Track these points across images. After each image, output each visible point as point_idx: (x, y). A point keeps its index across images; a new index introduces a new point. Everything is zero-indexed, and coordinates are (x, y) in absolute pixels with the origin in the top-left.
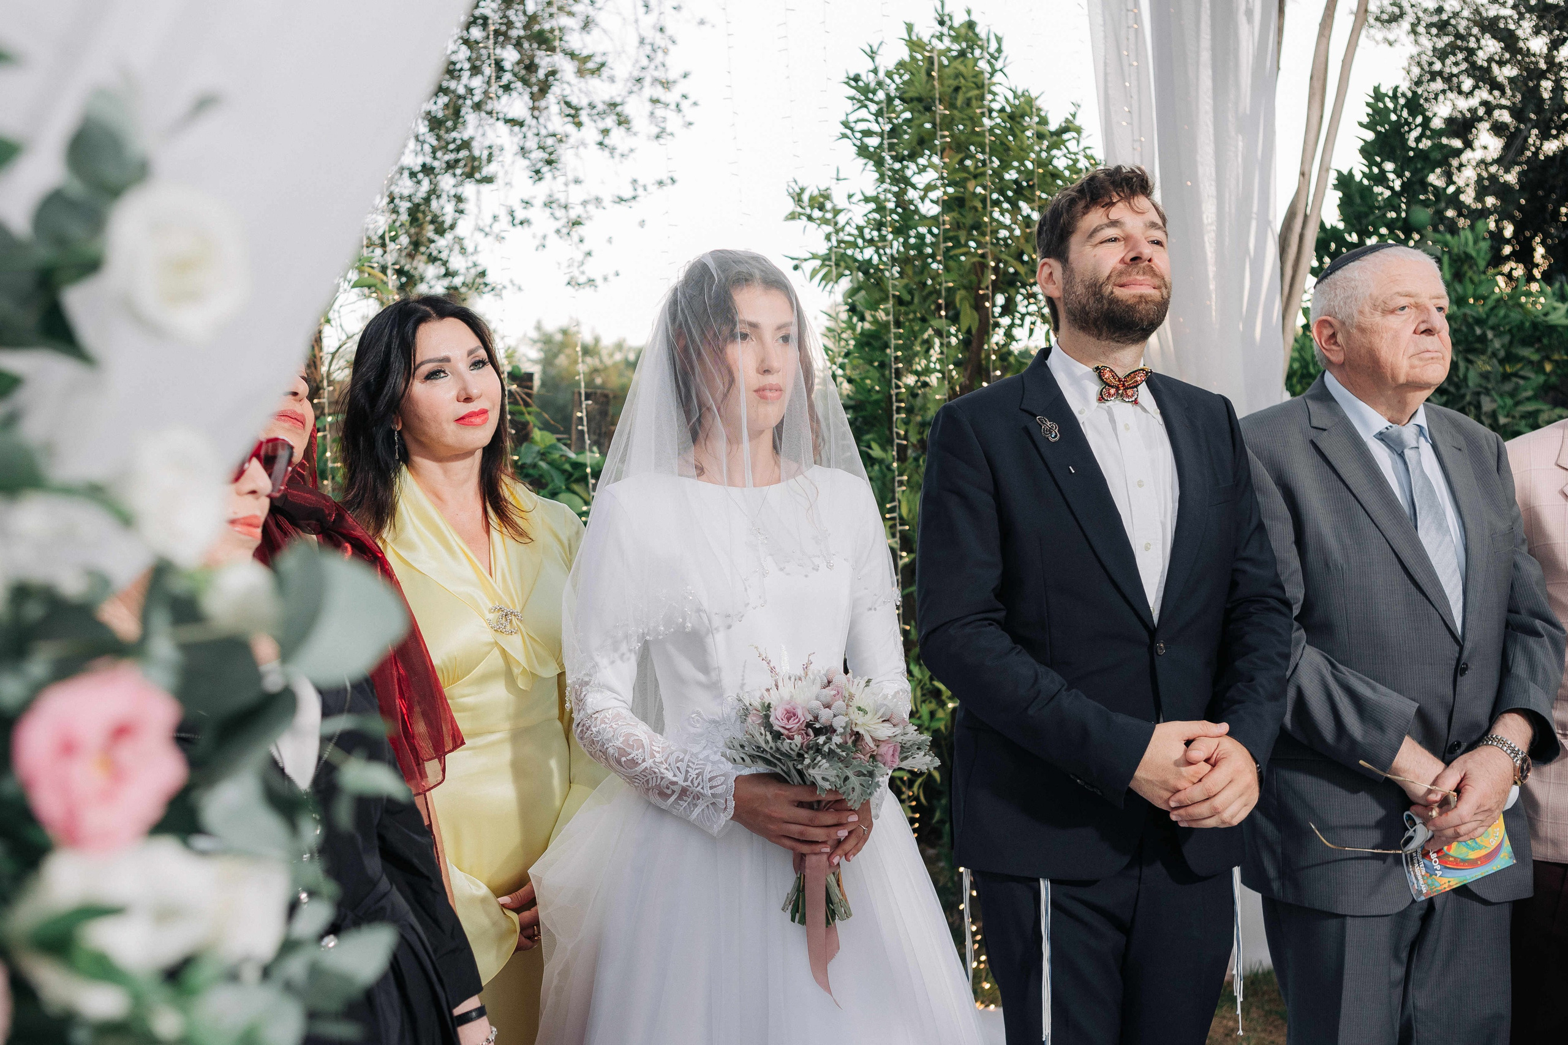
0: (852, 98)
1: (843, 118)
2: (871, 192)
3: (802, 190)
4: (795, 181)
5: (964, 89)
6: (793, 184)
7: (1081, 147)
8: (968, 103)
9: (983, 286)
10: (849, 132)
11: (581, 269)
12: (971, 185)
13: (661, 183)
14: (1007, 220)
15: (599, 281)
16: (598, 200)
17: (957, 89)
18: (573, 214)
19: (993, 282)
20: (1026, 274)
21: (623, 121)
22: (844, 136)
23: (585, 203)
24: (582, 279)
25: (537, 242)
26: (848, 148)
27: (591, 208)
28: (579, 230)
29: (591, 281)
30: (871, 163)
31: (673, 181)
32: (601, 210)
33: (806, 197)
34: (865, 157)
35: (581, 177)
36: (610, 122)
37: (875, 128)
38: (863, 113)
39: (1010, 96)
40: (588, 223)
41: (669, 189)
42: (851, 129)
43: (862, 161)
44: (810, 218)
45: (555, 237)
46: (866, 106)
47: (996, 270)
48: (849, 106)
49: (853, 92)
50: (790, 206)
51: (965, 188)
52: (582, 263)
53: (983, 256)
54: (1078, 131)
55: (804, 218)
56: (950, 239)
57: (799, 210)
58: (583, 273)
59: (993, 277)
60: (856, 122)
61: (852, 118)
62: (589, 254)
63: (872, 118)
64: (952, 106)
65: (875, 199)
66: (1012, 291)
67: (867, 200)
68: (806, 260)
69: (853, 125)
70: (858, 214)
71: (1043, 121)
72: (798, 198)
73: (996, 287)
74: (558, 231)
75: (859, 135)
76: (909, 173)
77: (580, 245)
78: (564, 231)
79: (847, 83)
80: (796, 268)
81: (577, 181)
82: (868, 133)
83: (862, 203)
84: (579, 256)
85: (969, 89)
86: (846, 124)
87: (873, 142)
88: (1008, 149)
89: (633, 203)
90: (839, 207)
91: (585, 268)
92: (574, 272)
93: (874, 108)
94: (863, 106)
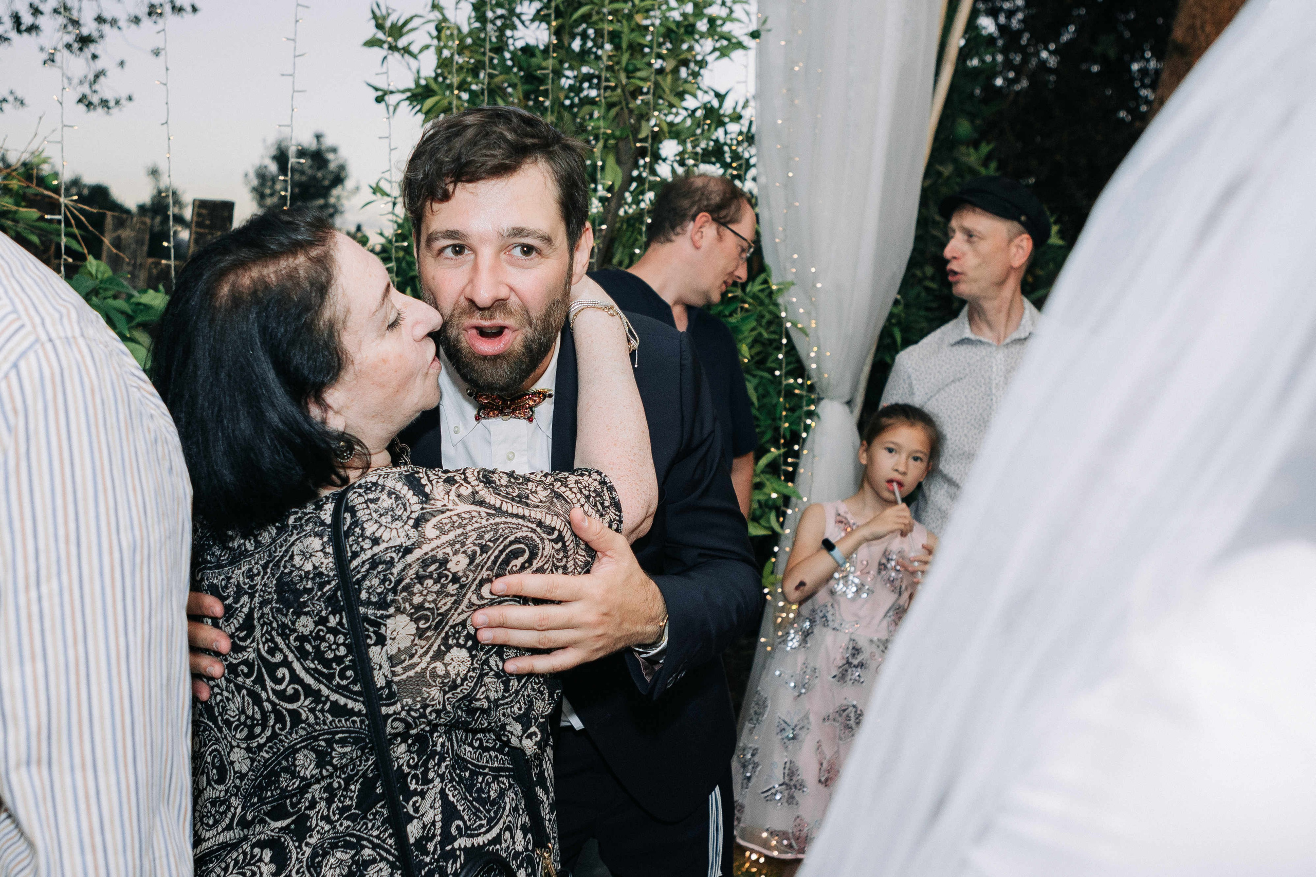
11: (93, 88)
15: (112, 104)
16: (114, 22)
18: (85, 31)
23: (98, 21)
24: (95, 99)
25: (45, 56)
27: (105, 26)
28: (92, 48)
29: (104, 103)
32: (115, 30)
40: (101, 42)
45: (66, 52)
52: (94, 82)
58: (94, 93)
62: (102, 72)
74: (69, 46)
77: (94, 63)
84: (93, 74)
91: (96, 87)
92: (86, 89)
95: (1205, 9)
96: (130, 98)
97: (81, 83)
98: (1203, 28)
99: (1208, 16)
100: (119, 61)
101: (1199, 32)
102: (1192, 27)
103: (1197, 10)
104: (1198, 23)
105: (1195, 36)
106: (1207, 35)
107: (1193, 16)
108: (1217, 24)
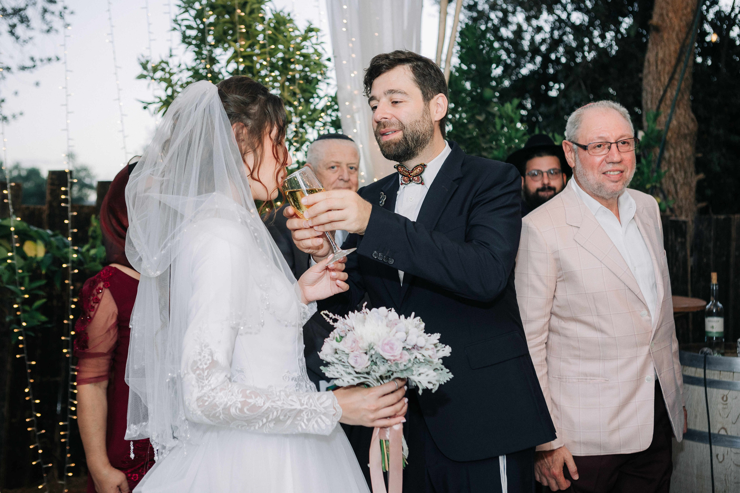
0: (180, 6)
1: (173, 17)
2: (192, 64)
3: (147, 62)
4: (143, 56)
6: (140, 57)
7: (319, 41)
8: (252, 12)
10: (177, 27)
12: (257, 59)
13: (50, 59)
22: (175, 29)
26: (177, 36)
29: (5, 118)
30: (191, 47)
31: (58, 59)
33: (149, 66)
34: (187, 43)
37: (195, 26)
38: (186, 16)
39: (274, 12)
42: (180, 25)
44: (152, 78)
48: (177, 11)
50: (140, 70)
54: (317, 30)
55: (149, 78)
57: (145, 73)
60: (182, 20)
61: (179, 18)
63: (192, 19)
65: (193, 68)
67: (188, 70)
68: (149, 104)
69: (179, 22)
71: (296, 28)
72: (144, 66)
75: (184, 28)
80: (145, 108)
82: (189, 27)
83: (186, 72)
86: (175, 21)
90: (172, 71)
93: (193, 13)
94: (187, 11)
95: (668, 3)
98: (667, 15)
99: (670, 8)
101: (666, 18)
102: (661, 15)
103: (664, 4)
104: (665, 12)
105: (663, 20)
106: (671, 19)
107: (662, 8)
108: (675, 12)
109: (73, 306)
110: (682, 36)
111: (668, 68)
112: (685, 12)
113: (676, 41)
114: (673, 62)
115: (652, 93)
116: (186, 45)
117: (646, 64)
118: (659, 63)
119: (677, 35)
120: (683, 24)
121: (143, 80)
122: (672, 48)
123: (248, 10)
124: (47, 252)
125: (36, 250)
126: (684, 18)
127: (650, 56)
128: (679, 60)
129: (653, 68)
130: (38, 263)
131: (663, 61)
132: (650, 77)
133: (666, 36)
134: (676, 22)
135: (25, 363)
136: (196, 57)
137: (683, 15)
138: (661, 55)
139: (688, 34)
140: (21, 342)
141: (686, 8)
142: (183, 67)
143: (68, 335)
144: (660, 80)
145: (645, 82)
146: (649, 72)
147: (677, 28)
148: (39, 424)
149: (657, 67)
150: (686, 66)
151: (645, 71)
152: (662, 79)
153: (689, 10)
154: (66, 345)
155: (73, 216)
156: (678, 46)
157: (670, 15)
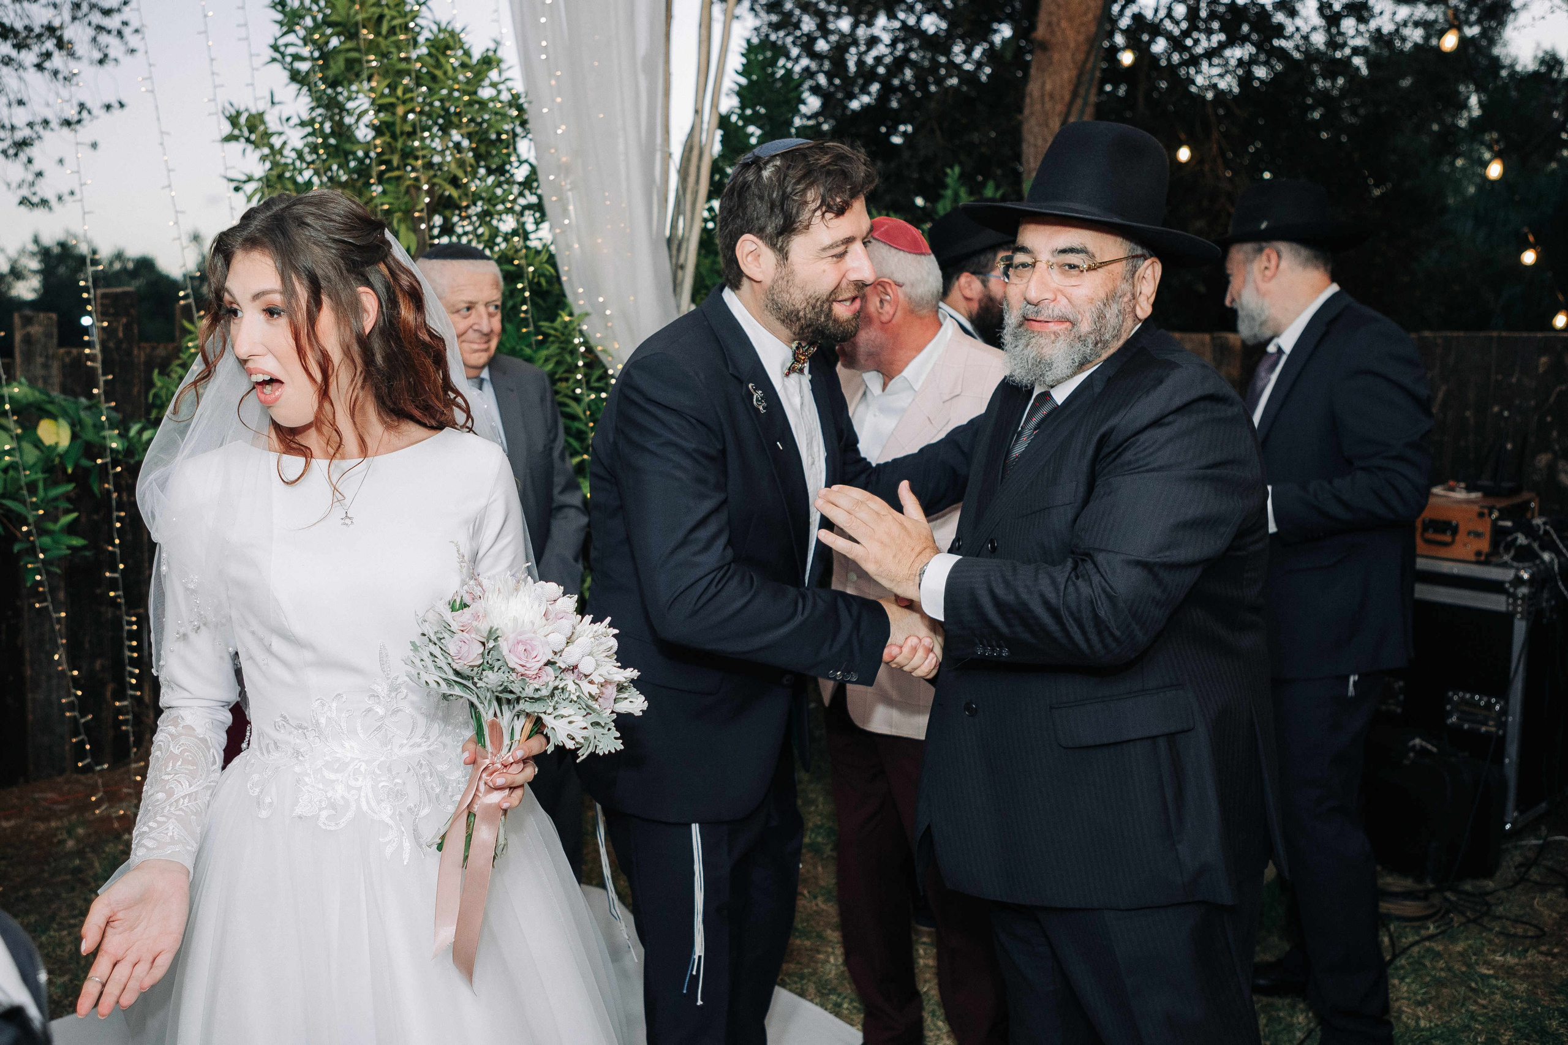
0: (281, 23)
1: (272, 42)
2: (307, 115)
3: (239, 113)
4: (231, 105)
5: (388, 17)
6: (227, 106)
7: (503, 78)
9: (419, 208)
10: (278, 56)
11: (33, 190)
12: (400, 110)
13: (108, 107)
14: (437, 144)
15: (53, 201)
16: (46, 123)
17: (381, 17)
18: (19, 135)
19: (427, 204)
20: (460, 198)
21: (60, 44)
22: (274, 60)
23: (30, 125)
24: (35, 200)
27: (38, 128)
28: (28, 151)
29: (44, 202)
30: (305, 89)
31: (122, 105)
32: (49, 132)
33: (243, 120)
34: (298, 82)
35: (25, 99)
36: (50, 45)
37: (305, 52)
38: (291, 38)
39: (435, 28)
40: (37, 143)
41: (116, 112)
42: (281, 53)
43: (295, 87)
44: (248, 140)
46: (294, 31)
47: (429, 193)
48: (277, 30)
49: (280, 17)
50: (226, 128)
51: (394, 114)
52: (33, 184)
53: (417, 179)
54: (499, 62)
55: (242, 140)
56: (381, 163)
58: (34, 194)
59: (427, 200)
60: (286, 45)
61: (281, 42)
62: (39, 174)
63: (300, 43)
64: (378, 34)
65: (312, 122)
66: (448, 213)
67: (303, 124)
68: (243, 182)
69: (282, 49)
70: (296, 139)
71: (467, 53)
72: (234, 120)
73: (432, 210)
75: (289, 59)
76: (340, 98)
77: (30, 166)
78: (11, 152)
79: (274, 7)
80: (237, 189)
81: (21, 103)
82: (297, 57)
83: (299, 128)
84: (30, 177)
85: (393, 18)
86: (275, 48)
87: (304, 67)
88: (434, 78)
89: (78, 127)
90: (272, 130)
91: (37, 188)
92: (25, 192)
93: (302, 33)
94: (291, 30)
95: (1059, 6)
96: (72, 193)
97: (20, 186)
98: (1058, 24)
99: (1061, 12)
100: (57, 158)
101: (1057, 29)
102: (1050, 24)
103: (1053, 8)
104: (1054, 19)
105: (1053, 33)
106: (1063, 31)
107: (1050, 14)
108: (1071, 20)
109: (118, 525)
110: (1080, 57)
111: (1060, 108)
112: (1085, 19)
113: (1071, 66)
114: (1067, 97)
115: (1035, 146)
116: (298, 86)
117: (1028, 100)
118: (1047, 99)
119: (1073, 55)
120: (1081, 38)
121: (233, 145)
122: (1066, 75)
123: (385, 29)
124: (74, 436)
125: (58, 434)
126: (1083, 29)
127: (1033, 88)
128: (1075, 94)
129: (1038, 107)
130: (61, 456)
131: (1051, 96)
132: (1033, 122)
133: (1056, 57)
134: (1071, 34)
135: (51, 616)
136: (314, 104)
137: (1082, 24)
138: (1048, 87)
139: (1088, 54)
140: (40, 583)
141: (1085, 14)
142: (295, 120)
143: (114, 569)
144: (1047, 126)
145: (1026, 128)
146: (1032, 114)
147: (1072, 45)
148: (82, 706)
149: (1043, 104)
150: (1085, 104)
151: (1027, 112)
152: (1051, 125)
153: (1090, 16)
154: (113, 584)
155: (106, 382)
156: (1074, 73)
157: (1064, 24)
